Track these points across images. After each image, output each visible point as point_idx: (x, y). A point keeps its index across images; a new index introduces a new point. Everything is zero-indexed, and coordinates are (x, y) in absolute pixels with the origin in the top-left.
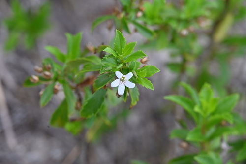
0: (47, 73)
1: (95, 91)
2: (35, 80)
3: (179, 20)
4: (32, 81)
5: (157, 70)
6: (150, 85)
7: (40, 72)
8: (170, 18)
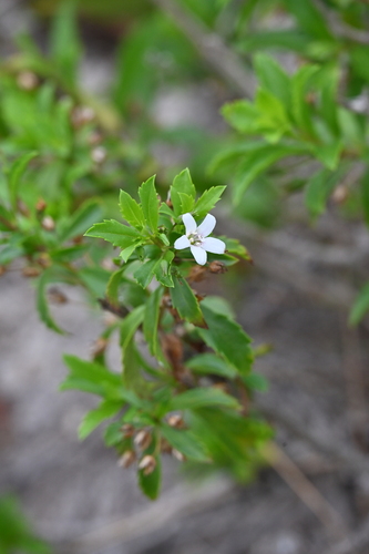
0: (139, 437)
1: (204, 321)
2: (150, 464)
3: (70, 161)
4: (150, 470)
5: (183, 174)
6: (214, 193)
7: (134, 455)
8: (62, 184)
